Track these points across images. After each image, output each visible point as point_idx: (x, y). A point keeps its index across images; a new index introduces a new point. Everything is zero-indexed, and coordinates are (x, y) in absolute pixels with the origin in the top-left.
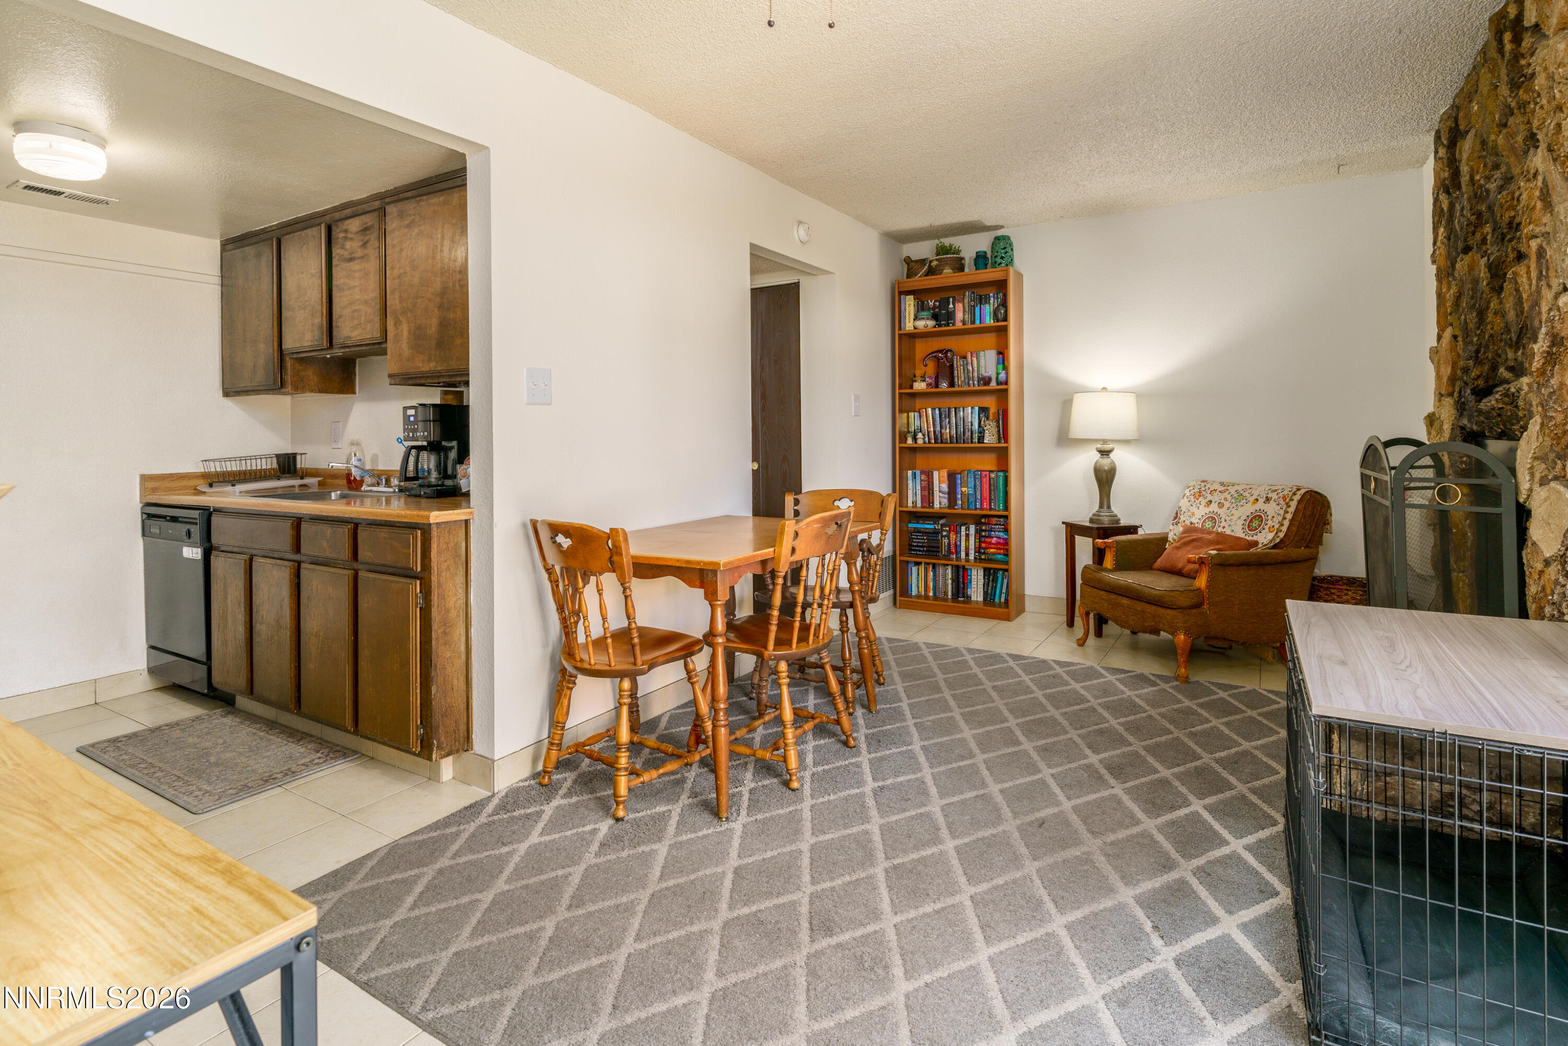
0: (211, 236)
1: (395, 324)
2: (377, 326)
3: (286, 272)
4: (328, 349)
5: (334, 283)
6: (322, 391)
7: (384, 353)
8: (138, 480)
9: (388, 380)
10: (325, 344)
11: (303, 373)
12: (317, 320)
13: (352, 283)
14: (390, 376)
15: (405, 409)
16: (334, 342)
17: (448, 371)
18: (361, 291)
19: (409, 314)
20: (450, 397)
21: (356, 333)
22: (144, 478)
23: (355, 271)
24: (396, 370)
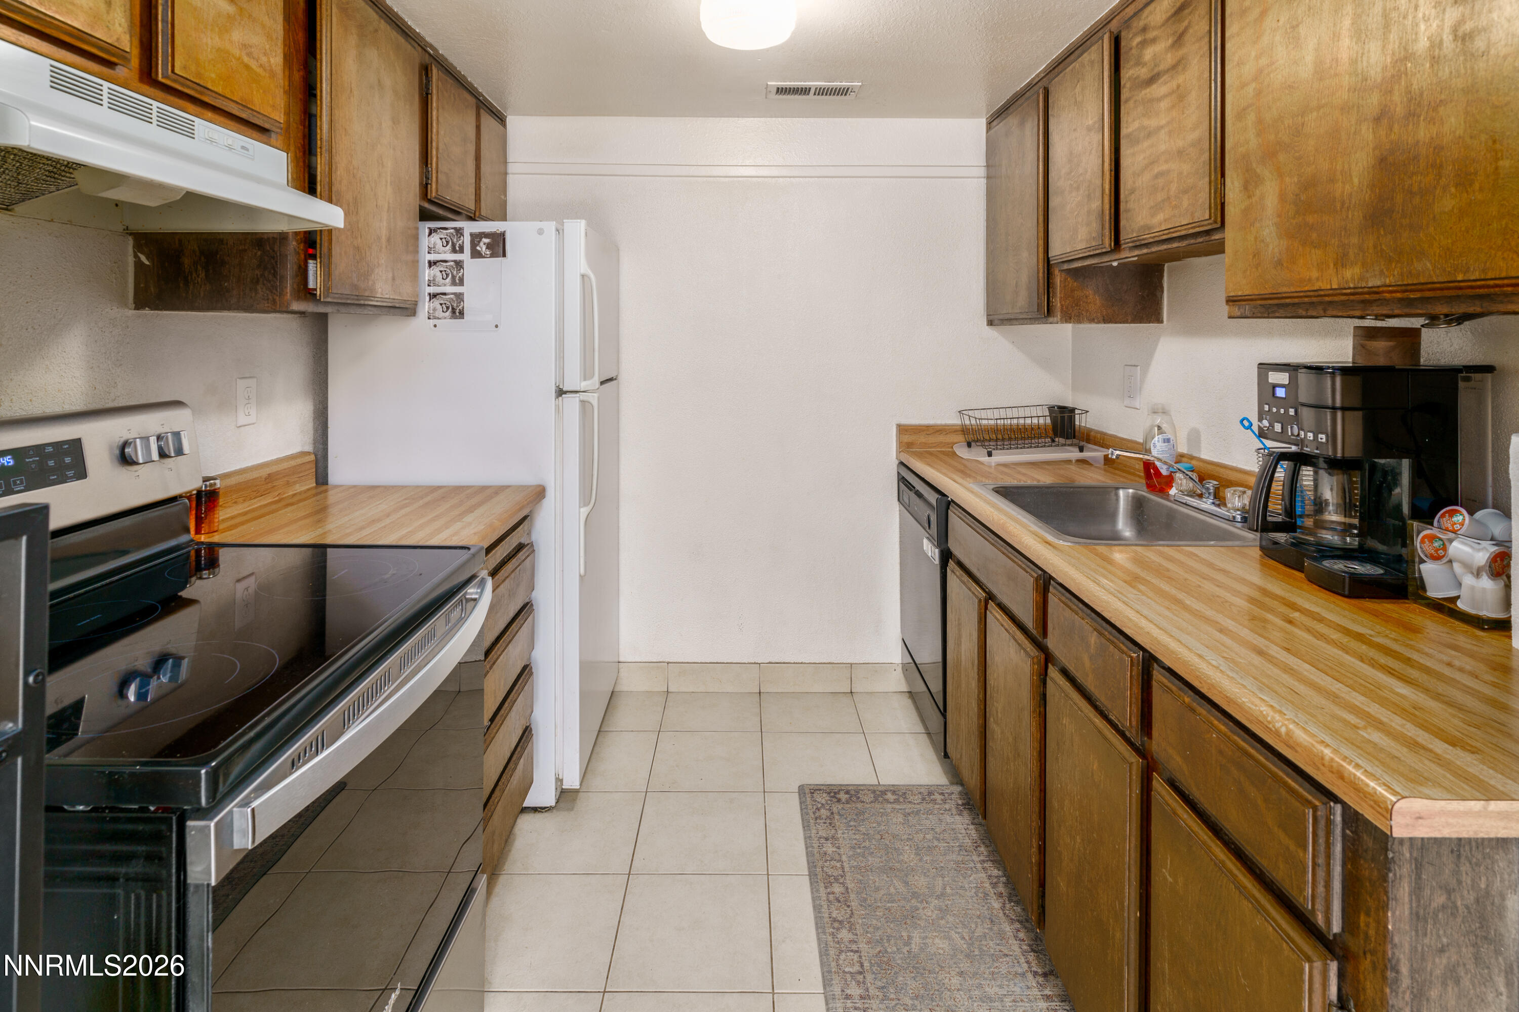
0: (974, 115)
1: (1246, 187)
2: (1203, 196)
3: (1054, 137)
4: (1112, 251)
5: (1124, 132)
6: (1107, 320)
7: (1219, 248)
8: (894, 431)
9: (1225, 309)
10: (1108, 243)
11: (1078, 294)
12: (1096, 204)
13: (1153, 123)
14: (1231, 301)
15: (1264, 368)
16: (1123, 236)
17: (1406, 288)
18: (1170, 133)
19: (1282, 157)
20: (1381, 345)
21: (1160, 217)
22: (902, 429)
23: (1159, 100)
24: (1245, 289)
